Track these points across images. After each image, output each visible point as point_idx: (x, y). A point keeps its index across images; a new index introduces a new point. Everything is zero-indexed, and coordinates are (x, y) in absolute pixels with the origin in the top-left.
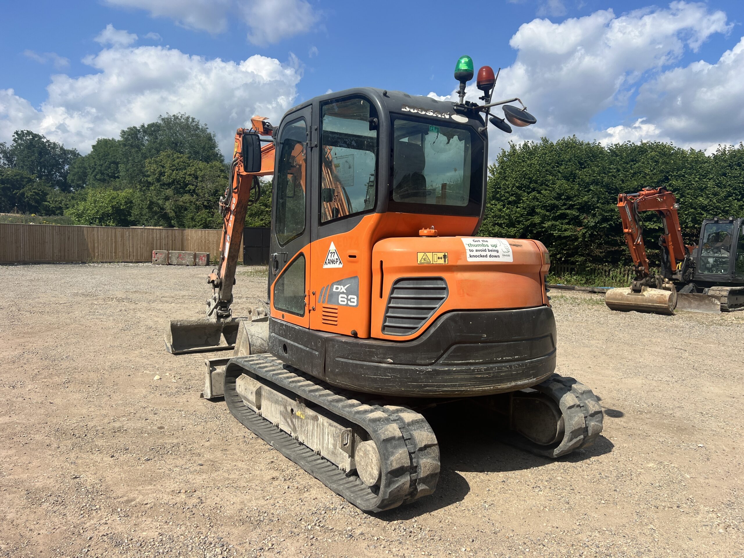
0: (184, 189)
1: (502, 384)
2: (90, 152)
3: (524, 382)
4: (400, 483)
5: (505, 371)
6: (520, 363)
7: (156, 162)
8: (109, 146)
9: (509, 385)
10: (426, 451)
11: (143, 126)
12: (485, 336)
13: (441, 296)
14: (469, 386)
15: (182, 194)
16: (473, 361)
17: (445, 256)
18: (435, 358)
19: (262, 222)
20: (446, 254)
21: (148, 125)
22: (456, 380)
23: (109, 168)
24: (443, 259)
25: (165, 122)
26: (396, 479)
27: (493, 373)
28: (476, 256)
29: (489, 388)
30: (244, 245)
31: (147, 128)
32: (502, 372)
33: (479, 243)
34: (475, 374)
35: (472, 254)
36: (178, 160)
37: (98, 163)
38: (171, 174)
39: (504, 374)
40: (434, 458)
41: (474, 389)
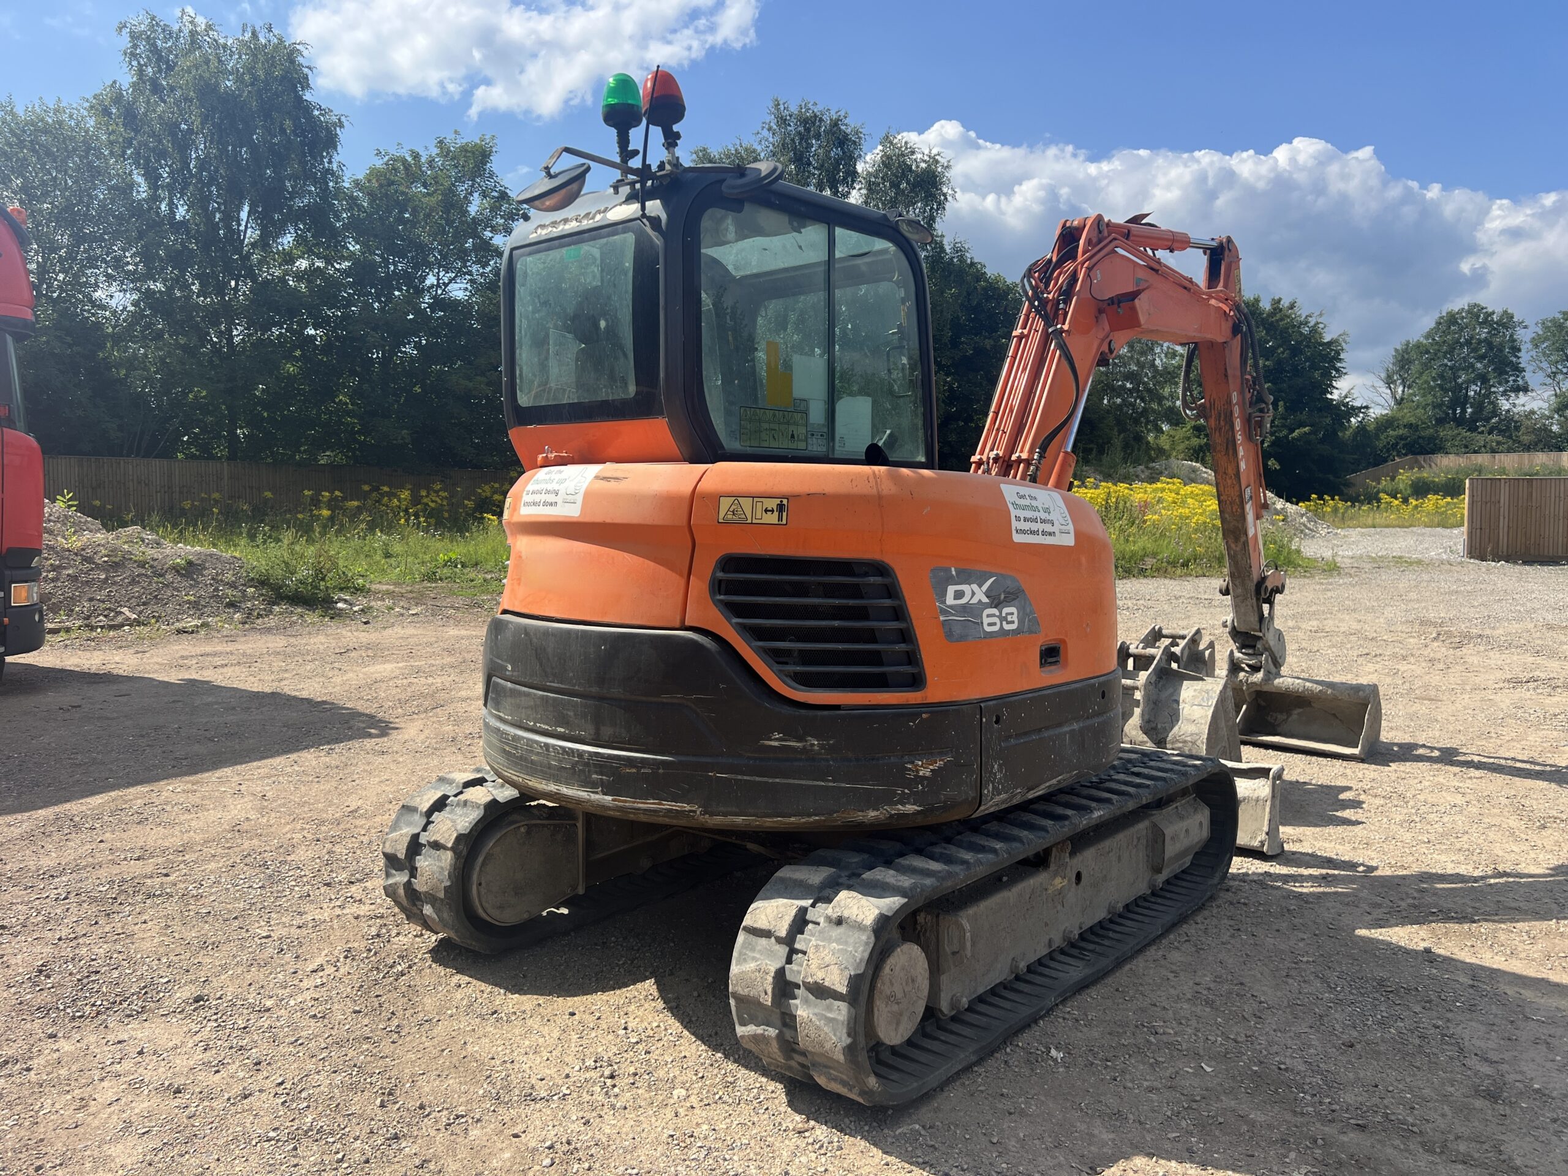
1: (533, 779)
4: (393, 880)
5: (538, 754)
6: (568, 745)
9: (546, 788)
10: (438, 853)
12: (510, 668)
16: (503, 715)
26: (394, 872)
27: (522, 749)
28: (530, 504)
29: (517, 779)
32: (533, 752)
33: (548, 476)
34: (504, 743)
35: (526, 499)
39: (535, 758)
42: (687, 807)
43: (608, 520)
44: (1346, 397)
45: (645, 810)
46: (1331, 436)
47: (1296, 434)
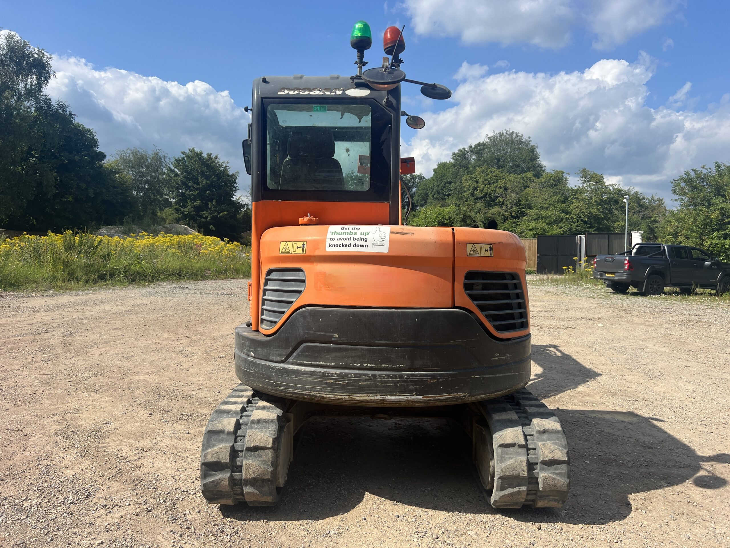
0: (494, 201)
1: (360, 395)
2: (432, 176)
3: (397, 397)
4: (216, 478)
5: (366, 381)
6: (391, 373)
7: (471, 178)
8: (446, 168)
9: (373, 398)
10: (257, 453)
11: (471, 147)
12: (337, 336)
13: (299, 289)
14: (319, 391)
15: (492, 206)
16: (324, 363)
17: (303, 245)
18: (284, 355)
19: (560, 230)
20: (305, 243)
21: (475, 145)
22: (305, 383)
23: (444, 187)
24: (301, 249)
25: (491, 140)
26: (214, 473)
27: (348, 380)
28: (337, 246)
29: (343, 397)
30: (538, 253)
31: (474, 148)
32: (360, 380)
33: (347, 231)
34: (326, 379)
35: (332, 243)
36: (491, 175)
37: (436, 184)
38: (483, 189)
39: (363, 383)
40: (264, 463)
41: (325, 396)
42: (462, 394)
43: (409, 255)
44: (238, 200)
45: (441, 400)
46: (233, 216)
47: (221, 215)
